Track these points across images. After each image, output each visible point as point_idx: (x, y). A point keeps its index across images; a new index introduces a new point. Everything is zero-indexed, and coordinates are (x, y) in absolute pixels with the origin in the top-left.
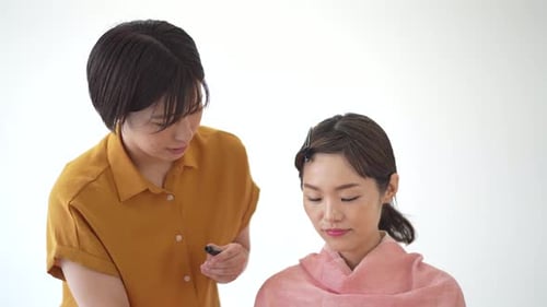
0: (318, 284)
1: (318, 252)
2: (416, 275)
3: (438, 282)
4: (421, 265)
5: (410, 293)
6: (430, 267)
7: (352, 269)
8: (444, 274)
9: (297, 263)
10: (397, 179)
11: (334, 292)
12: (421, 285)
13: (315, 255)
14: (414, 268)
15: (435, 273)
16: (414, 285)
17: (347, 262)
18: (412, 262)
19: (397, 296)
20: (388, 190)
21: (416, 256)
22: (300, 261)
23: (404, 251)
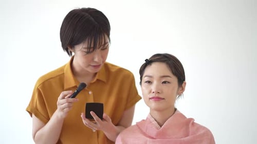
0: (145, 134)
1: (145, 119)
2: (191, 129)
3: (202, 132)
4: (193, 124)
5: (188, 137)
6: (198, 125)
7: (161, 126)
8: (204, 128)
10: (185, 83)
12: (193, 134)
13: (143, 120)
14: (190, 125)
15: (200, 127)
16: (190, 133)
17: (158, 123)
18: (189, 122)
19: (182, 139)
20: (181, 89)
21: (191, 119)
22: (137, 123)
23: (185, 118)
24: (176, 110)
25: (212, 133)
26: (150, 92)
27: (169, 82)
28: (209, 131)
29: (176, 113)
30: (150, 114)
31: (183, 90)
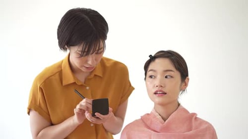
0: (149, 128)
1: (149, 113)
2: (194, 124)
3: (204, 126)
4: (196, 118)
5: (191, 132)
6: (201, 119)
7: (165, 121)
8: (207, 123)
9: (140, 118)
10: (188, 79)
11: (157, 132)
12: (197, 128)
13: (148, 114)
14: (193, 120)
15: (203, 122)
16: (193, 128)
17: (163, 118)
18: (192, 117)
19: (186, 133)
20: (184, 84)
21: (194, 114)
22: (141, 117)
23: (188, 112)
24: (179, 105)
25: (214, 127)
26: (154, 86)
27: (172, 77)
28: (211, 125)
29: (180, 108)
30: (154, 108)
31: (186, 85)
